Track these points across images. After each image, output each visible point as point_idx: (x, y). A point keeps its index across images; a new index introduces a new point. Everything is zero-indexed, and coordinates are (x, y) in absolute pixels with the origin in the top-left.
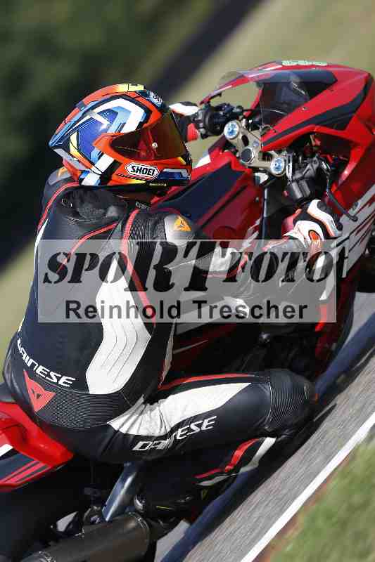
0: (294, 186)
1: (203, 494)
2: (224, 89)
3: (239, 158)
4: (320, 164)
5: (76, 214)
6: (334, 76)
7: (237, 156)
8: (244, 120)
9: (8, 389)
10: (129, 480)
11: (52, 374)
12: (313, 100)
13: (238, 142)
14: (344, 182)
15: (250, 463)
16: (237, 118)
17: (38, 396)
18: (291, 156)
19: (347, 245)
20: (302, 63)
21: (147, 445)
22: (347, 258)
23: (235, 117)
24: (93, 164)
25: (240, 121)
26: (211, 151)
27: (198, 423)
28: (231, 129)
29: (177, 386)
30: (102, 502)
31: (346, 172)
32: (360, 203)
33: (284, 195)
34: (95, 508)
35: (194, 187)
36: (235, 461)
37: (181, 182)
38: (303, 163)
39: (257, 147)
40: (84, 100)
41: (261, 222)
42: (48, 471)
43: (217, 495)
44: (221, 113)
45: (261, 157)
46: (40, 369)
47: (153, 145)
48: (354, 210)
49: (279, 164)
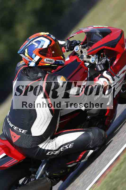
0: (98, 66)
1: (69, 170)
2: (75, 35)
3: (79, 58)
4: (107, 59)
5: (28, 76)
6: (111, 30)
7: (79, 57)
8: (81, 45)
9: (4, 135)
10: (44, 166)
11: (20, 129)
12: (104, 38)
13: (79, 53)
14: (114, 66)
15: (85, 159)
16: (79, 45)
17: (15, 137)
18: (97, 57)
19: (116, 87)
20: (100, 26)
21: (51, 153)
22: (116, 91)
23: (77, 44)
24: (33, 59)
25: (80, 46)
26: (69, 56)
27: (67, 145)
28: (77, 48)
29: (61, 133)
30: (35, 173)
31: (115, 62)
32: (120, 72)
33: (95, 69)
34: (33, 175)
35: (65, 67)
36: (80, 158)
37: (62, 65)
38: (101, 59)
39: (86, 54)
40: (29, 38)
41: (87, 79)
42: (18, 162)
43: (73, 171)
44: (73, 43)
45: (87, 57)
46: (15, 128)
47: (53, 52)
48: (118, 75)
49: (93, 59)
